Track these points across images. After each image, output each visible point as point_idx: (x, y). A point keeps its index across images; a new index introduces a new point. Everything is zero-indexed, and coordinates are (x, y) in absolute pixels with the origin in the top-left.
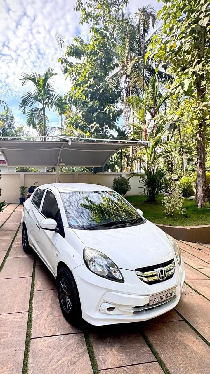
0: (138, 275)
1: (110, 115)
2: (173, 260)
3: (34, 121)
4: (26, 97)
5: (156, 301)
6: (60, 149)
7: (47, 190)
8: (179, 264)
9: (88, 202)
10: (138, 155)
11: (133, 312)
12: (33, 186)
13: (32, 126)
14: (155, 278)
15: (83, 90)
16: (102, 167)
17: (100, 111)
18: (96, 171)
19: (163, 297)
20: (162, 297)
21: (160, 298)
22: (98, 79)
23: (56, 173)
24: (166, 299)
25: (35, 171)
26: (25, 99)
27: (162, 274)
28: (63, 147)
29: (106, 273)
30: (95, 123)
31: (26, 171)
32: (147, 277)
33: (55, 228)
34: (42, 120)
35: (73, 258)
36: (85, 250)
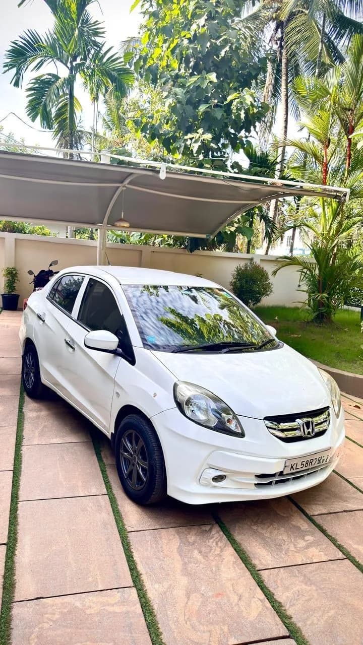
0: (268, 427)
1: (240, 114)
2: (328, 408)
3: (45, 106)
4: (25, 44)
5: (294, 469)
6: (119, 187)
7: (90, 279)
8: (337, 416)
9: (175, 316)
10: (300, 218)
11: (255, 484)
12: (46, 269)
13: (39, 118)
14: (297, 433)
15: (177, 46)
16: (208, 238)
17: (216, 101)
18: (195, 245)
19: (306, 463)
20: (304, 463)
21: (302, 464)
22: (216, 21)
23: (97, 243)
24: (311, 467)
25: (43, 234)
26: (20, 46)
27: (308, 428)
28: (128, 184)
29: (214, 422)
30: (201, 131)
31: (20, 231)
32: (283, 431)
33: (114, 349)
34: (66, 110)
35: (154, 398)
36: (178, 385)
